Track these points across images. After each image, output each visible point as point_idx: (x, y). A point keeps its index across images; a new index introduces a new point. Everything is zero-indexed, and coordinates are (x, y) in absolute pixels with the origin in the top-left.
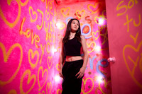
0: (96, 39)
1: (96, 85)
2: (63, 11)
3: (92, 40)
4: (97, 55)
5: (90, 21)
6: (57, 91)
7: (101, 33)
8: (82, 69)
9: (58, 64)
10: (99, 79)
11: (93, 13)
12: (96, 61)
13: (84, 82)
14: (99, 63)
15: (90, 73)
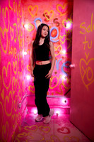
0: (63, 43)
1: (61, 82)
2: (30, 10)
3: (59, 43)
4: (63, 58)
5: (58, 24)
6: (29, 87)
7: (68, 37)
8: (50, 72)
9: (28, 66)
10: (63, 77)
11: (61, 15)
12: (61, 63)
13: (51, 80)
14: (64, 65)
15: (56, 73)
